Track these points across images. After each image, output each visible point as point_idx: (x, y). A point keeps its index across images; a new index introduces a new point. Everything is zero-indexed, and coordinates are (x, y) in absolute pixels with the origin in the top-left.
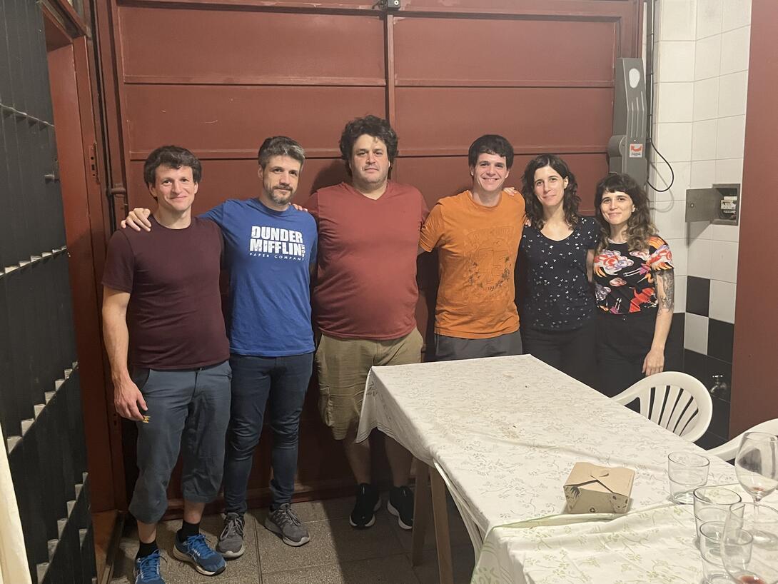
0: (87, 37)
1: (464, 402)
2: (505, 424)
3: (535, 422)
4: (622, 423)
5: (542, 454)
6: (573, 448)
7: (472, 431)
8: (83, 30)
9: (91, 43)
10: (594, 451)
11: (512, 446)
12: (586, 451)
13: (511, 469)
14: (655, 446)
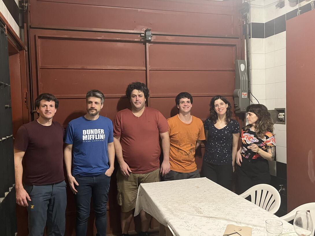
0: (25, 51)
1: (180, 198)
2: (197, 208)
3: (209, 206)
4: (245, 206)
5: (213, 221)
6: (225, 218)
7: (184, 211)
8: (24, 48)
9: (27, 52)
10: (234, 219)
11: (200, 218)
12: (232, 219)
13: (200, 228)
14: (259, 216)
